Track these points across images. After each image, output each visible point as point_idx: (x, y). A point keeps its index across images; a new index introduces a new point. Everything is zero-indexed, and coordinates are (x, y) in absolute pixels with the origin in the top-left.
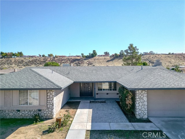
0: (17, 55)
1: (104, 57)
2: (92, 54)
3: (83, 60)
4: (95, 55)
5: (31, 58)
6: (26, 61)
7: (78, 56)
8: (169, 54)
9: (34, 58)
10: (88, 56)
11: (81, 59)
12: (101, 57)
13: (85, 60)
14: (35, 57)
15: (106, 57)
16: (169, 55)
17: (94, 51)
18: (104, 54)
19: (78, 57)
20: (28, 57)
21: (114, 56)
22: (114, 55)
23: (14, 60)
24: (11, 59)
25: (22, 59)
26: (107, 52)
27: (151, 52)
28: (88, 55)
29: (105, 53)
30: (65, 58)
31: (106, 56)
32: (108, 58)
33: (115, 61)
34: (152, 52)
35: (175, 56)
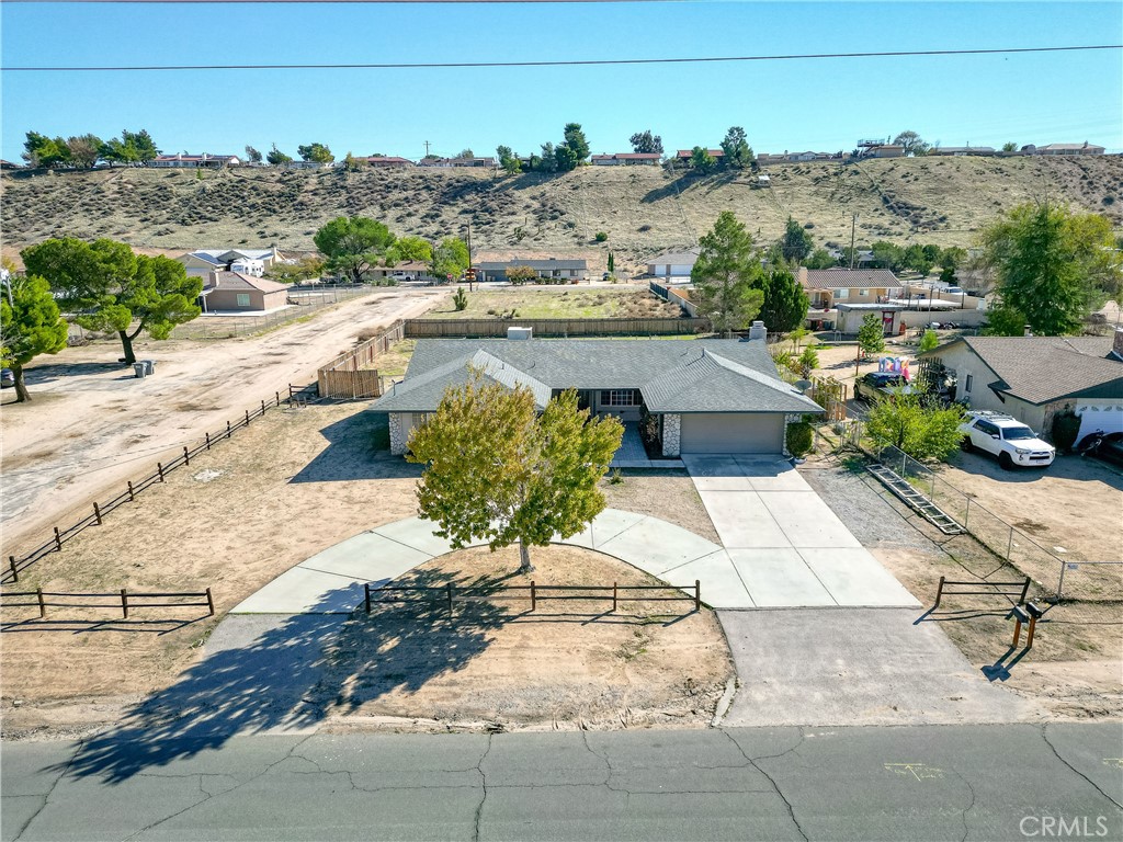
0: (126, 153)
1: (630, 169)
2: (559, 151)
3: (506, 187)
4: (579, 157)
5: (206, 172)
6: (184, 191)
7: (479, 163)
8: (1009, 150)
9: (225, 170)
10: (534, 164)
11: (497, 180)
12: (612, 170)
13: (520, 185)
14: (232, 167)
15: (638, 169)
16: (1002, 161)
17: (572, 129)
18: (630, 149)
19: (480, 169)
20: (186, 164)
21: (691, 162)
22: (686, 159)
23: (116, 188)
24: (94, 177)
25: (158, 176)
26: (647, 137)
27: (905, 135)
28: (539, 153)
29: (635, 140)
30: (406, 175)
31: (642, 162)
32: (654, 175)
33: (692, 194)
34: (914, 136)
35: (1035, 165)
